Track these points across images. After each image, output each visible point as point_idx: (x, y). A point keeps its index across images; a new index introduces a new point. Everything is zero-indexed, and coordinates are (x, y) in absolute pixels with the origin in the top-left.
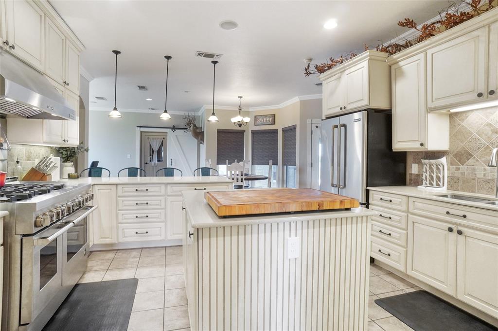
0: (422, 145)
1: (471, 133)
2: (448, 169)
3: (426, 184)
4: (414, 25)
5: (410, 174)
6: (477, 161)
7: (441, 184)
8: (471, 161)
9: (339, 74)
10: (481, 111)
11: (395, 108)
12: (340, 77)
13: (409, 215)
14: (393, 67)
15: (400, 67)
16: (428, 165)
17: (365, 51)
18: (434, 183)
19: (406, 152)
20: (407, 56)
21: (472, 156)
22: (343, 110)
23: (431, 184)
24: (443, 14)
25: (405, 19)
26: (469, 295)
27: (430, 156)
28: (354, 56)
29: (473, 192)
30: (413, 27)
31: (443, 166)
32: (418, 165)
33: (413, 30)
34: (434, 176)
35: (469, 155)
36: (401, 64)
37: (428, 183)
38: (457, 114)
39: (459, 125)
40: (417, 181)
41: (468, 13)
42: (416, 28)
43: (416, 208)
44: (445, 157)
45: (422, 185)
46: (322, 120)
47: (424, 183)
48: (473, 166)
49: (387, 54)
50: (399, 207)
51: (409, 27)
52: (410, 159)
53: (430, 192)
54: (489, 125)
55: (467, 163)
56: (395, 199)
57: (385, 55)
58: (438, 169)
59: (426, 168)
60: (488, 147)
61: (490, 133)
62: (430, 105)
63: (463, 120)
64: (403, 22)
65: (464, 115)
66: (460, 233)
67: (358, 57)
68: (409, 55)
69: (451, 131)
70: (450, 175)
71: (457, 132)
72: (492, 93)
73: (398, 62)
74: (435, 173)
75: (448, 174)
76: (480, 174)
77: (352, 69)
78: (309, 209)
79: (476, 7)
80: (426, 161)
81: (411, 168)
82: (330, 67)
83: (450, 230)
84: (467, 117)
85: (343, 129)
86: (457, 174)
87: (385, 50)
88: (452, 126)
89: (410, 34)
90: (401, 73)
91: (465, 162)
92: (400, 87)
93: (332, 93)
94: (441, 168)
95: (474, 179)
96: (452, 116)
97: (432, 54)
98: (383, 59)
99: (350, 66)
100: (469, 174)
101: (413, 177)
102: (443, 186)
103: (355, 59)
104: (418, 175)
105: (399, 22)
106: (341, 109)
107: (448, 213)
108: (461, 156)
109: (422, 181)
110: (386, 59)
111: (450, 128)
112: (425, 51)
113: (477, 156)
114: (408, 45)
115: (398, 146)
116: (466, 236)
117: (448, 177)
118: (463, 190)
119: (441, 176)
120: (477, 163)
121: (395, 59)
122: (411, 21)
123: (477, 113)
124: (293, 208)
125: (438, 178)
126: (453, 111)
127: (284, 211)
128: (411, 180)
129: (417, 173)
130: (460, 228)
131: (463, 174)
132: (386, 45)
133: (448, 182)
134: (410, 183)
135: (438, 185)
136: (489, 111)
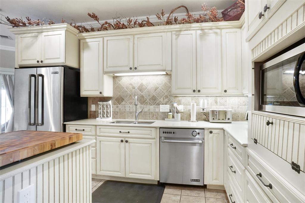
0: (101, 93)
1: (123, 88)
2: (113, 107)
3: (100, 116)
4: (97, 19)
5: (90, 111)
6: (126, 102)
7: (109, 116)
8: (123, 103)
9: (36, 34)
10: (127, 77)
11: (82, 69)
12: (37, 36)
13: (97, 137)
14: (82, 41)
15: (87, 43)
16: (101, 105)
17: (62, 23)
18: (105, 116)
19: (87, 97)
20: (91, 37)
21: (124, 100)
22: (40, 63)
23: (103, 116)
24: (115, 20)
25: (93, 13)
26: (132, 173)
27: (102, 100)
28: (52, 24)
29: (125, 119)
30: (97, 20)
31: (110, 106)
32: (95, 105)
33: (96, 22)
34: (105, 111)
35: (123, 100)
36: (88, 40)
37: (101, 116)
38: (117, 77)
39: (118, 83)
40: (95, 116)
41: (125, 25)
42: (98, 22)
43: (102, 132)
44: (111, 101)
45: (98, 117)
46: (15, 68)
47: (99, 116)
48: (124, 105)
49: (78, 31)
50: (90, 133)
51: (95, 19)
52: (90, 102)
53: (106, 121)
54: (131, 84)
55: (122, 104)
56: (87, 128)
57: (77, 31)
58: (107, 107)
59: (100, 107)
60: (130, 96)
61: (132, 88)
62: (106, 70)
63: (120, 81)
64: (91, 14)
65: (120, 78)
66: (127, 142)
67: (54, 25)
68: (93, 37)
69: (114, 86)
70: (114, 110)
71: (117, 87)
72: (136, 68)
73: (85, 39)
74: (105, 110)
75: (113, 110)
76: (127, 109)
77: (50, 33)
78: (41, 152)
79: (130, 24)
80: (101, 103)
81: (91, 107)
82: (24, 25)
83: (122, 141)
84: (121, 79)
85: (40, 78)
86: (117, 110)
87: (77, 28)
88: (114, 83)
89: (95, 24)
90: (87, 46)
91: (121, 103)
92: (86, 55)
93: (28, 47)
94: (109, 107)
95: (125, 112)
96: (115, 78)
97: (107, 40)
98: (75, 33)
99: (48, 30)
100: (123, 109)
101: (92, 113)
102: (110, 117)
103: (53, 26)
104: (95, 112)
105: (89, 13)
106: (38, 62)
107: (120, 132)
108: (119, 100)
109: (98, 115)
110: (77, 34)
111: (113, 84)
112: (103, 37)
113: (126, 100)
114: (93, 30)
115: (84, 93)
116: (129, 143)
117: (112, 112)
118: (120, 118)
119: (109, 111)
120: (127, 103)
121: (83, 36)
122: (96, 16)
123: (126, 78)
124: (24, 154)
125: (107, 112)
126: (116, 75)
127: (12, 162)
128: (90, 115)
129: (95, 110)
130: (126, 139)
131: (120, 109)
132: (78, 24)
133: (113, 114)
134: (90, 117)
135: (107, 116)
136: (131, 77)
